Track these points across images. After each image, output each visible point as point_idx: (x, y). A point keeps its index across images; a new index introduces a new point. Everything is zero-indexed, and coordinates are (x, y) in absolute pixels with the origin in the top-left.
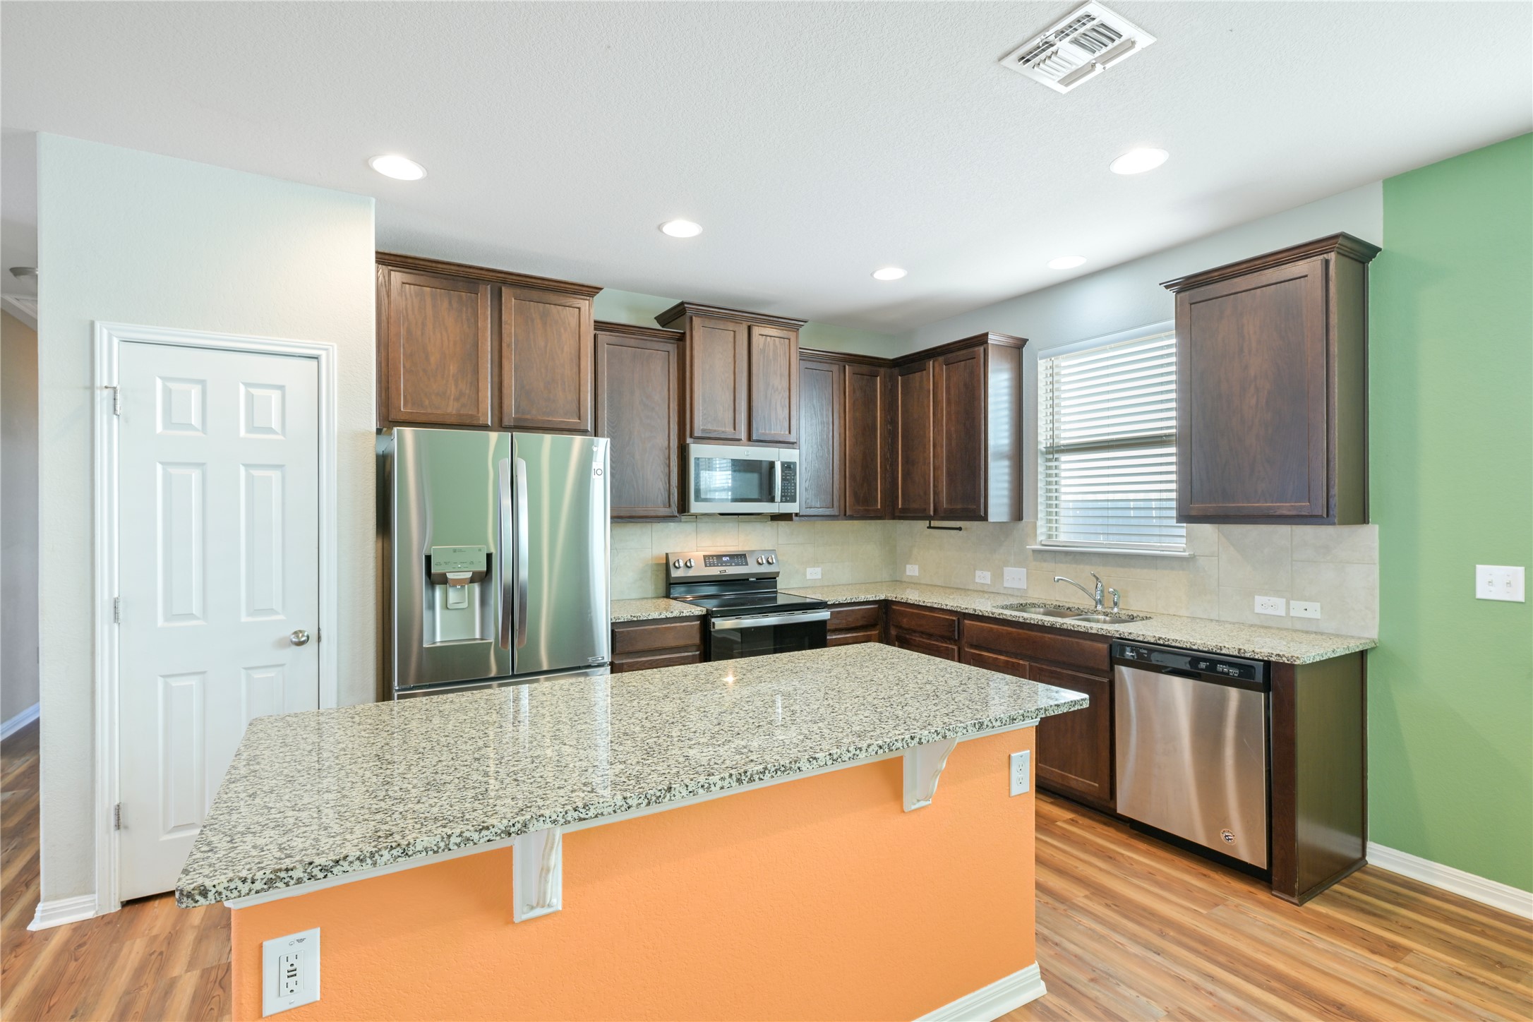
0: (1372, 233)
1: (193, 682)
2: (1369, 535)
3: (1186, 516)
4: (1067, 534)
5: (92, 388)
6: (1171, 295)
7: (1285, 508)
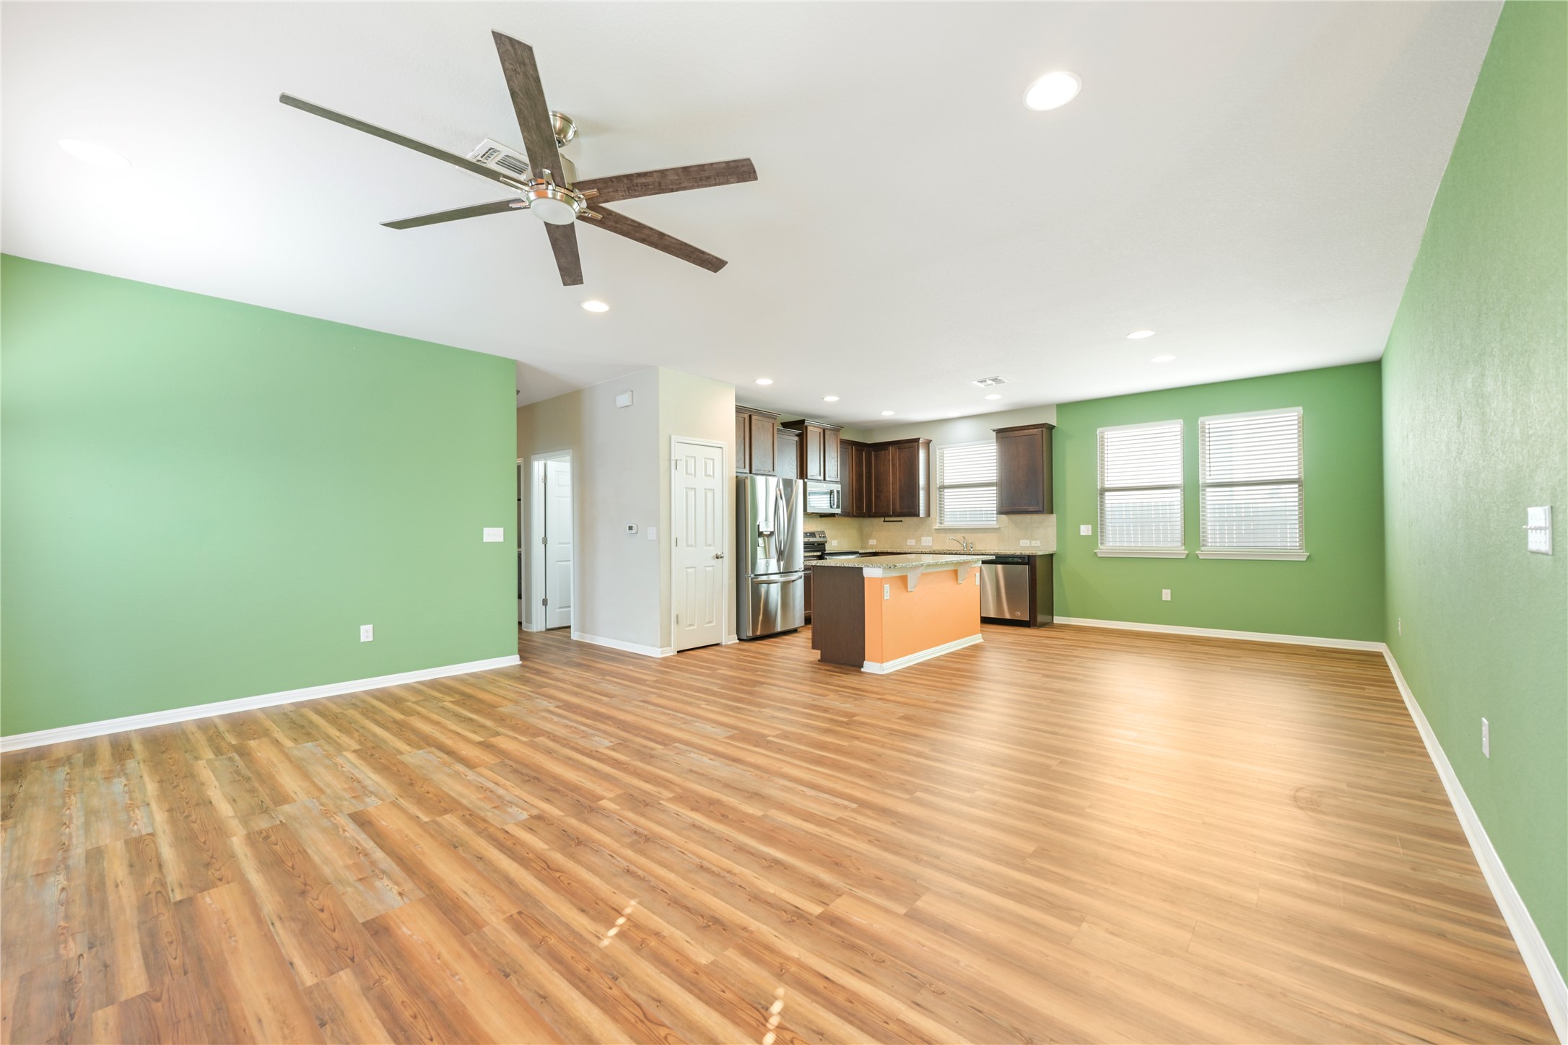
0: (1053, 422)
1: (692, 570)
2: (1054, 516)
3: (1000, 512)
4: (948, 523)
5: (670, 460)
6: (994, 434)
7: (1031, 509)
